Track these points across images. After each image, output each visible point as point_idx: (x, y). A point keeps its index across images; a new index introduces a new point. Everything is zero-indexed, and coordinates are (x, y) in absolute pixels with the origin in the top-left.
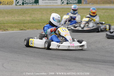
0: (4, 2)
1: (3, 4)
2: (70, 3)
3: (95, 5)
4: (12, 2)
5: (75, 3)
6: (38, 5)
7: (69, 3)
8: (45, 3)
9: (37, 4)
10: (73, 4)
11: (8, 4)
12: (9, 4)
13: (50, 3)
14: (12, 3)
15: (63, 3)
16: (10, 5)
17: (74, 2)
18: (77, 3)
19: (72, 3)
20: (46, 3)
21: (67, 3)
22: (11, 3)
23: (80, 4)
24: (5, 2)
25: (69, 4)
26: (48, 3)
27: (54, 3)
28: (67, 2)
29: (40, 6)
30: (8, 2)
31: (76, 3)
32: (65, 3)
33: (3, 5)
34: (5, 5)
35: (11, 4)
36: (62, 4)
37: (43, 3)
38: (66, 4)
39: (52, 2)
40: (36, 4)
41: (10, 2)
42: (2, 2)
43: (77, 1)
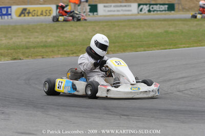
0: (36, 12)
1: (33, 14)
2: (154, 11)
4: (50, 10)
5: (163, 11)
6: (97, 14)
7: (151, 9)
8: (109, 11)
9: (95, 13)
10: (159, 12)
11: (42, 14)
12: (44, 14)
13: (118, 11)
14: (50, 13)
15: (141, 10)
16: (45, 16)
17: (162, 8)
18: (166, 9)
19: (157, 11)
20: (111, 11)
21: (149, 11)
22: (47, 12)
23: (173, 12)
24: (38, 11)
25: (152, 12)
26: (114, 11)
27: (126, 11)
28: (148, 9)
29: (101, 16)
30: (42, 11)
31: (165, 11)
32: (145, 10)
33: (33, 16)
34: (37, 16)
35: (48, 14)
36: (140, 13)
37: (105, 11)
38: (147, 12)
39: (122, 10)
40: (92, 13)
41: (47, 10)
42: (31, 11)
43: (167, 6)
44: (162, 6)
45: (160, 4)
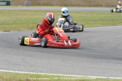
3: (24, 7)
5: (3, 5)
10: (1, 6)
17: (3, 4)
18: (6, 4)
23: (9, 6)
31: (5, 5)
43: (6, 3)
44: (3, 3)
45: (2, 2)
